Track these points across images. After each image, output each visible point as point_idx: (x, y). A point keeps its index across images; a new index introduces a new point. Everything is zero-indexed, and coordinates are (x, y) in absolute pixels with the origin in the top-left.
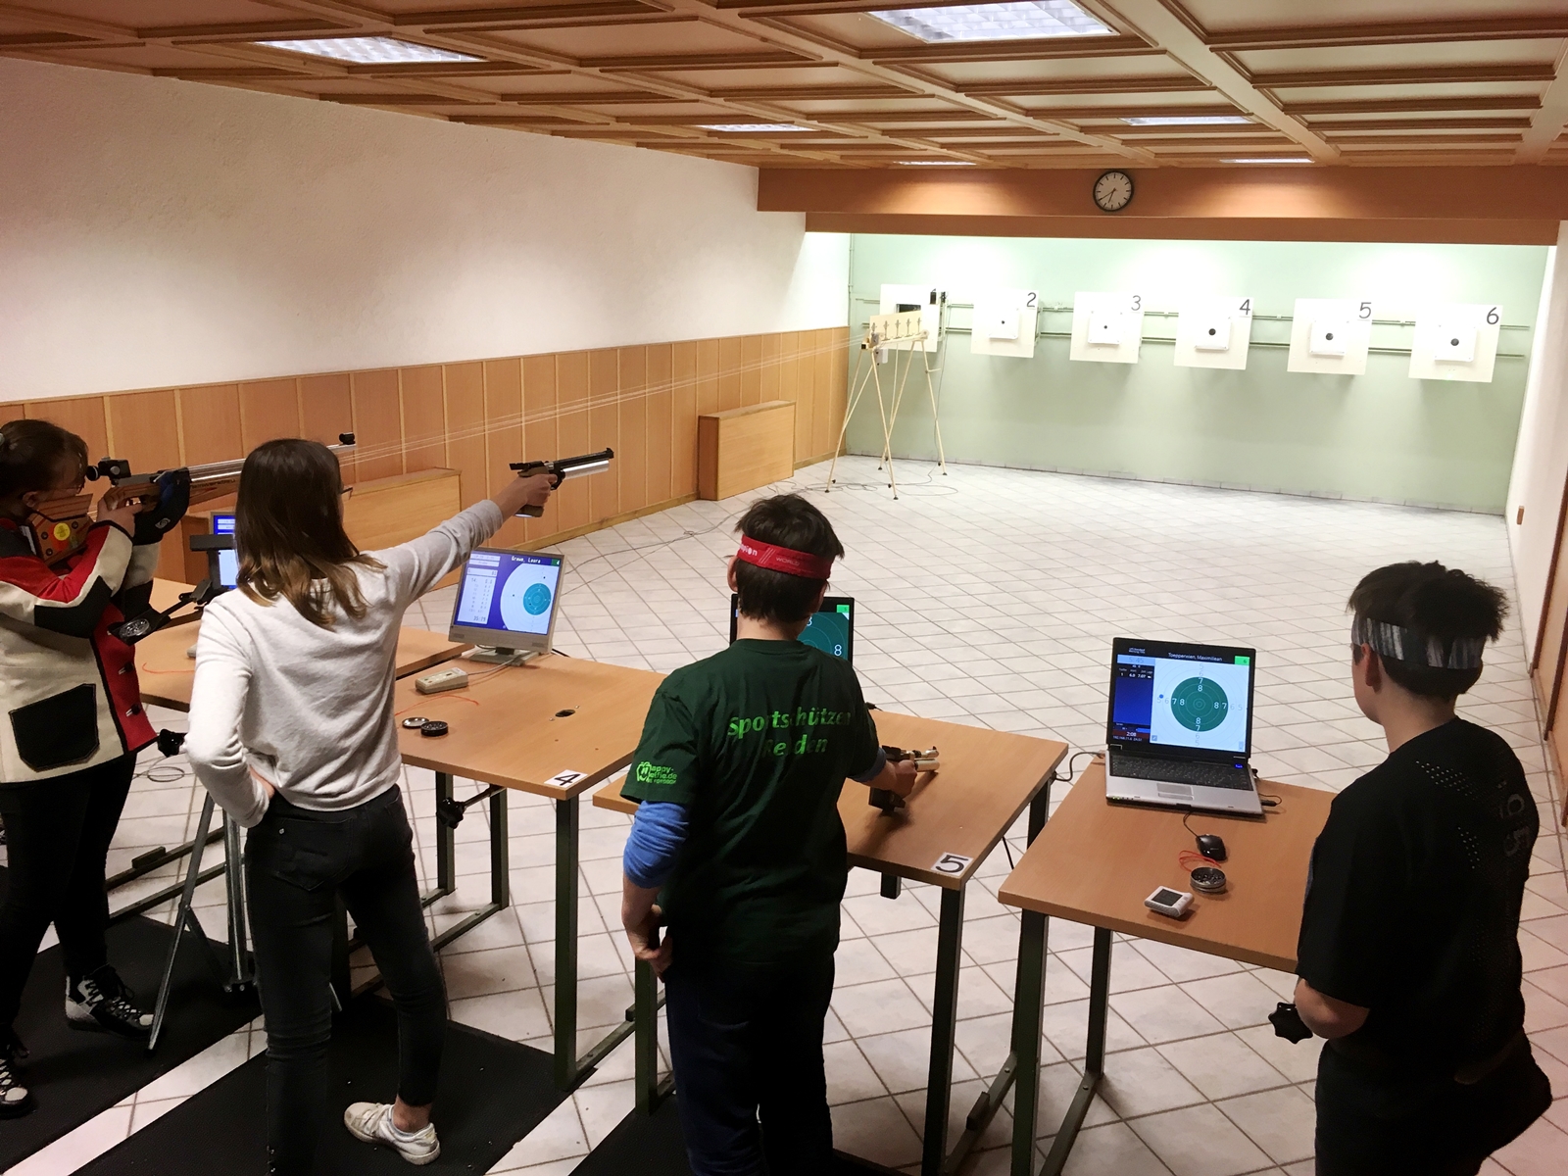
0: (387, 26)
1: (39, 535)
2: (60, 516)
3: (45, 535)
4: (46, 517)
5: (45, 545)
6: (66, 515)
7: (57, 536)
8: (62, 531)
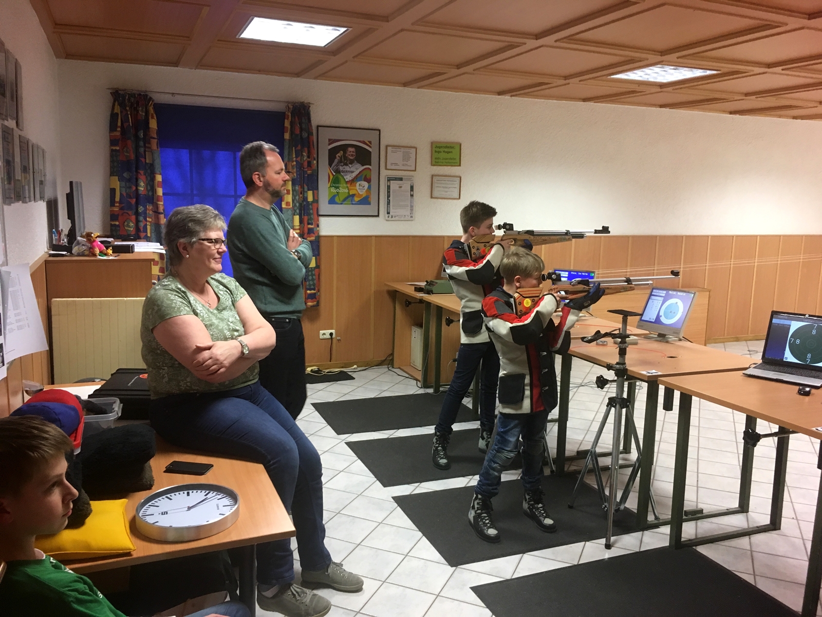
0: (660, 58)
1: (517, 303)
2: (527, 296)
3: (520, 303)
4: (521, 295)
5: (519, 308)
6: (530, 295)
7: (525, 305)
8: (527, 303)
